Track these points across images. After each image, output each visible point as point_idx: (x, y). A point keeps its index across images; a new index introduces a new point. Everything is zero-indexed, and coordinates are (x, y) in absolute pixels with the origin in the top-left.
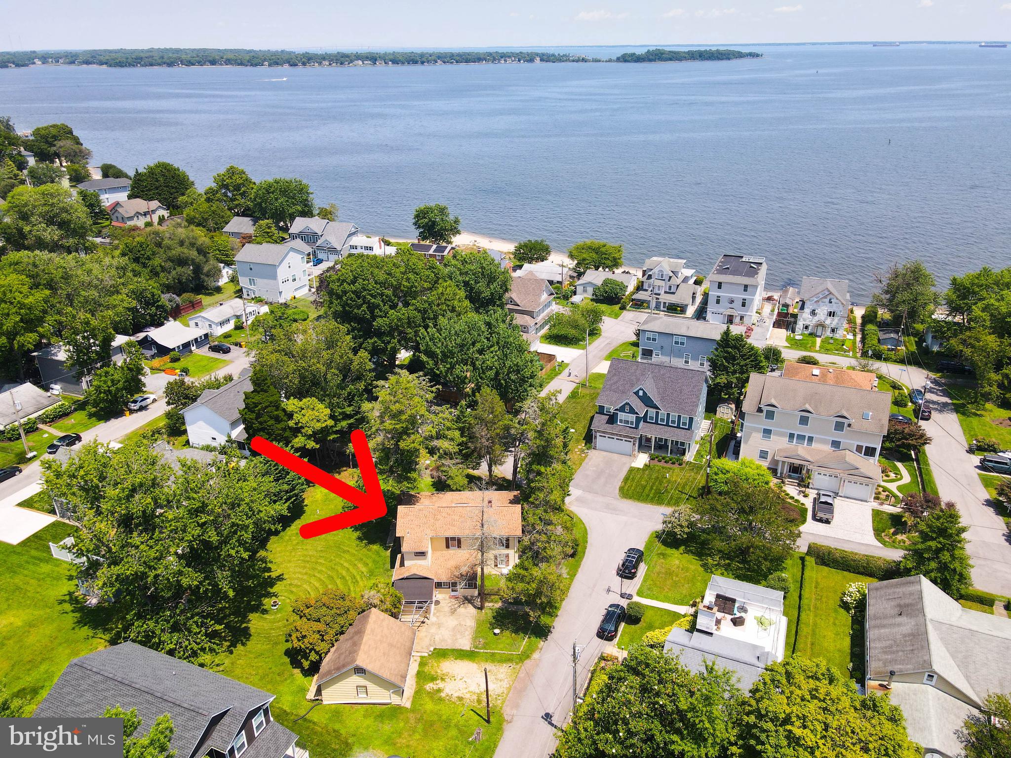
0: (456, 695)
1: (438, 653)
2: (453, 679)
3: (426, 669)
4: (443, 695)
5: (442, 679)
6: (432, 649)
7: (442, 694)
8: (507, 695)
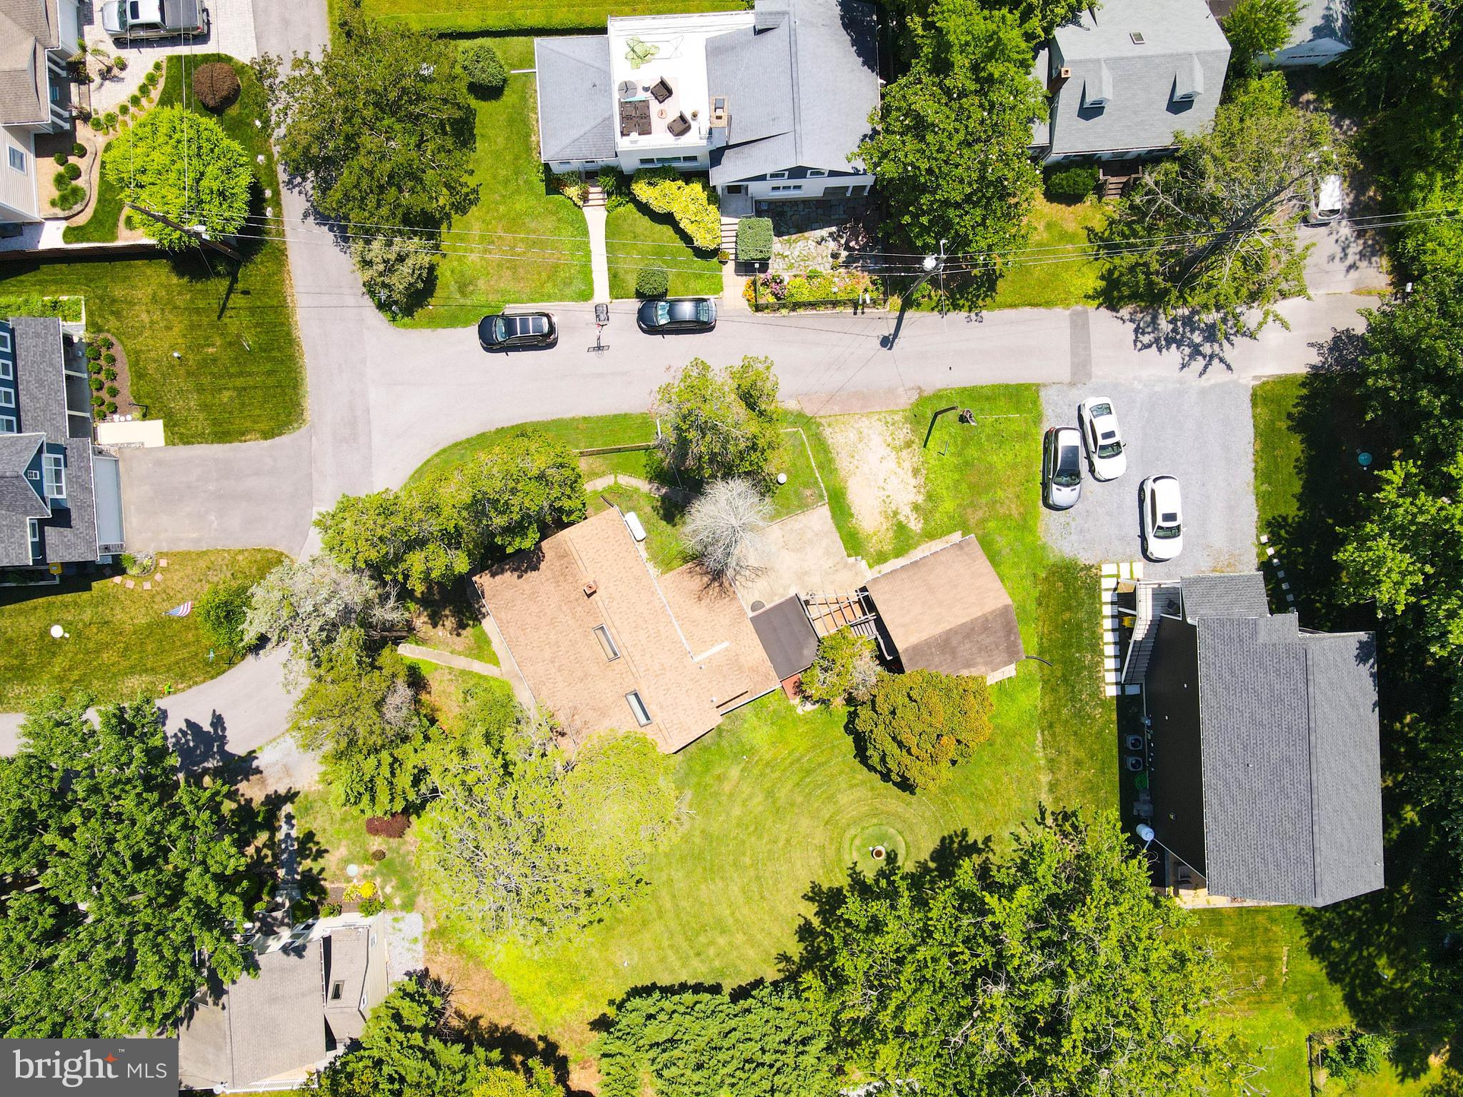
0: (913, 482)
1: (853, 548)
2: (888, 501)
3: (887, 548)
4: (920, 499)
5: (896, 513)
6: (852, 560)
7: (920, 501)
8: (880, 413)
